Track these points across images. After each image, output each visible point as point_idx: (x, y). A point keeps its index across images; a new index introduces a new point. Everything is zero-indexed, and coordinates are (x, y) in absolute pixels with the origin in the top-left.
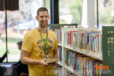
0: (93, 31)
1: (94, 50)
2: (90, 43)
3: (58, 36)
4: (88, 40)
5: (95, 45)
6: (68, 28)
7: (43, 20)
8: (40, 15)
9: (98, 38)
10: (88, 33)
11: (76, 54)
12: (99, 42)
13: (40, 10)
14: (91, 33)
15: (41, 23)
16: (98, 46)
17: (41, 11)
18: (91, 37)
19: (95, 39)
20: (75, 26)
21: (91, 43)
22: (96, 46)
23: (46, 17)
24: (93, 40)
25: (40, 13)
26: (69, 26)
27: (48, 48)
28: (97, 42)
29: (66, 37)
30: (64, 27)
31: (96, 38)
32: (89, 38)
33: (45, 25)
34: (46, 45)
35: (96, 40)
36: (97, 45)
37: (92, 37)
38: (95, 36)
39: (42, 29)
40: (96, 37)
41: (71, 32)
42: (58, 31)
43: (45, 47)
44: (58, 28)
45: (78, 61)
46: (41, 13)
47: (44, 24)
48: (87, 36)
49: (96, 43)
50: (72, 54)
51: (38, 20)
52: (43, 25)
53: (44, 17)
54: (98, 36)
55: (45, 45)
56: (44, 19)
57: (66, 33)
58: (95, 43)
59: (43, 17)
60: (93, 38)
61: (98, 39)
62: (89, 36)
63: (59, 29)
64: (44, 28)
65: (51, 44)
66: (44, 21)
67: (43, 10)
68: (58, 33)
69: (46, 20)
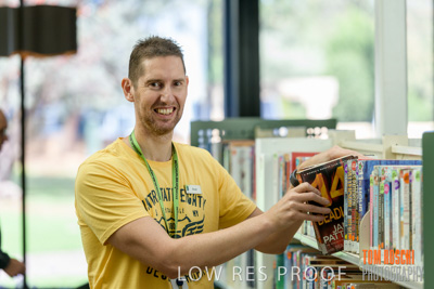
0: (395, 154)
1: (391, 243)
2: (376, 211)
3: (243, 175)
4: (367, 198)
5: (396, 220)
7: (159, 98)
8: (148, 76)
9: (410, 186)
10: (366, 163)
11: (314, 259)
12: (413, 208)
14: (380, 162)
15: (150, 112)
16: (411, 224)
18: (380, 180)
19: (395, 193)
20: (325, 130)
21: (376, 209)
22: (401, 223)
23: (176, 83)
24: (387, 197)
25: (147, 63)
27: (184, 230)
28: (405, 205)
31: (399, 187)
32: (371, 185)
33: (166, 125)
34: (172, 219)
35: (399, 197)
36: (402, 218)
37: (383, 181)
38: (394, 175)
39: (150, 142)
40: (399, 182)
41: (295, 155)
42: (242, 152)
43: (173, 226)
44: (247, 135)
46: (152, 67)
47: (165, 121)
48: (361, 176)
49: (400, 209)
50: (301, 259)
51: (132, 100)
52: (159, 124)
53: (168, 87)
54: (407, 179)
55: (168, 216)
56: (167, 94)
57: (276, 160)
58: (396, 209)
59: (162, 86)
60: (387, 189)
61: (410, 191)
62: (371, 178)
63: (250, 143)
65: (195, 213)
66: (164, 104)
68: (241, 161)
69: (176, 99)
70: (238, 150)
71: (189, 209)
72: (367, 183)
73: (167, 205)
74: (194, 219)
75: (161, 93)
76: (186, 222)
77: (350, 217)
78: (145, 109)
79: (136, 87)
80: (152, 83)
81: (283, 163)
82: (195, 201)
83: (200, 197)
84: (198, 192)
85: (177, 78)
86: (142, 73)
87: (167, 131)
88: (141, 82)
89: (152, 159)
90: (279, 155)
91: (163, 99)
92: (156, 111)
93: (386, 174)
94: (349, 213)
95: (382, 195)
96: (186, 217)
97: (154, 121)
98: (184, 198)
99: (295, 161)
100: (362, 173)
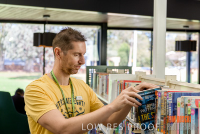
0: (171, 84)
3: (103, 85)
4: (175, 113)
29: (116, 90)
30: (113, 70)
32: (178, 106)
34: (70, 112)
37: (189, 107)
41: (125, 81)
42: (103, 77)
44: (104, 71)
48: (170, 101)
65: (80, 109)
68: (103, 80)
70: (101, 76)
71: (78, 107)
72: (174, 104)
74: (80, 112)
76: (77, 113)
77: (163, 121)
81: (119, 84)
82: (80, 103)
83: (82, 101)
84: (81, 99)
89: (61, 84)
90: (118, 81)
93: (191, 103)
94: (162, 118)
95: (190, 115)
96: (77, 111)
99: (124, 84)
100: (171, 99)
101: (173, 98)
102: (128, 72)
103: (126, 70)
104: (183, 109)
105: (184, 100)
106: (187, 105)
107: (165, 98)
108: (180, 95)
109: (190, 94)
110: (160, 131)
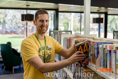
0: (94, 39)
4: (98, 53)
6: (66, 34)
7: (42, 25)
10: (98, 43)
13: (40, 12)
17: (40, 14)
20: (70, 32)
21: (102, 57)
23: (47, 21)
25: (39, 16)
26: (66, 32)
29: (65, 42)
30: (62, 33)
31: (115, 53)
32: (100, 49)
36: (117, 63)
42: (58, 36)
45: (79, 71)
47: (44, 30)
57: (65, 38)
59: (43, 21)
60: (108, 52)
64: (43, 34)
65: (50, 52)
67: (43, 12)
68: (58, 38)
69: (47, 25)
71: (48, 52)
72: (98, 48)
73: (43, 51)
75: (43, 23)
76: (48, 55)
77: (92, 57)
78: (39, 27)
79: (36, 22)
80: (41, 21)
85: (47, 20)
86: (38, 18)
87: (44, 33)
88: (38, 20)
91: (43, 25)
92: (42, 28)
93: (107, 47)
95: (106, 54)
97: (41, 30)
98: (47, 49)
99: (70, 39)
100: (97, 46)
101: (98, 45)
102: (70, 34)
103: (69, 33)
104: (103, 51)
105: (103, 46)
106: (105, 49)
107: (93, 45)
108: (101, 43)
109: (106, 43)
110: (90, 62)
